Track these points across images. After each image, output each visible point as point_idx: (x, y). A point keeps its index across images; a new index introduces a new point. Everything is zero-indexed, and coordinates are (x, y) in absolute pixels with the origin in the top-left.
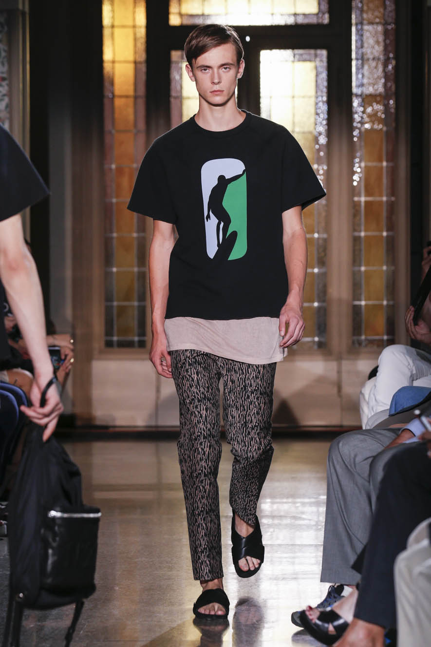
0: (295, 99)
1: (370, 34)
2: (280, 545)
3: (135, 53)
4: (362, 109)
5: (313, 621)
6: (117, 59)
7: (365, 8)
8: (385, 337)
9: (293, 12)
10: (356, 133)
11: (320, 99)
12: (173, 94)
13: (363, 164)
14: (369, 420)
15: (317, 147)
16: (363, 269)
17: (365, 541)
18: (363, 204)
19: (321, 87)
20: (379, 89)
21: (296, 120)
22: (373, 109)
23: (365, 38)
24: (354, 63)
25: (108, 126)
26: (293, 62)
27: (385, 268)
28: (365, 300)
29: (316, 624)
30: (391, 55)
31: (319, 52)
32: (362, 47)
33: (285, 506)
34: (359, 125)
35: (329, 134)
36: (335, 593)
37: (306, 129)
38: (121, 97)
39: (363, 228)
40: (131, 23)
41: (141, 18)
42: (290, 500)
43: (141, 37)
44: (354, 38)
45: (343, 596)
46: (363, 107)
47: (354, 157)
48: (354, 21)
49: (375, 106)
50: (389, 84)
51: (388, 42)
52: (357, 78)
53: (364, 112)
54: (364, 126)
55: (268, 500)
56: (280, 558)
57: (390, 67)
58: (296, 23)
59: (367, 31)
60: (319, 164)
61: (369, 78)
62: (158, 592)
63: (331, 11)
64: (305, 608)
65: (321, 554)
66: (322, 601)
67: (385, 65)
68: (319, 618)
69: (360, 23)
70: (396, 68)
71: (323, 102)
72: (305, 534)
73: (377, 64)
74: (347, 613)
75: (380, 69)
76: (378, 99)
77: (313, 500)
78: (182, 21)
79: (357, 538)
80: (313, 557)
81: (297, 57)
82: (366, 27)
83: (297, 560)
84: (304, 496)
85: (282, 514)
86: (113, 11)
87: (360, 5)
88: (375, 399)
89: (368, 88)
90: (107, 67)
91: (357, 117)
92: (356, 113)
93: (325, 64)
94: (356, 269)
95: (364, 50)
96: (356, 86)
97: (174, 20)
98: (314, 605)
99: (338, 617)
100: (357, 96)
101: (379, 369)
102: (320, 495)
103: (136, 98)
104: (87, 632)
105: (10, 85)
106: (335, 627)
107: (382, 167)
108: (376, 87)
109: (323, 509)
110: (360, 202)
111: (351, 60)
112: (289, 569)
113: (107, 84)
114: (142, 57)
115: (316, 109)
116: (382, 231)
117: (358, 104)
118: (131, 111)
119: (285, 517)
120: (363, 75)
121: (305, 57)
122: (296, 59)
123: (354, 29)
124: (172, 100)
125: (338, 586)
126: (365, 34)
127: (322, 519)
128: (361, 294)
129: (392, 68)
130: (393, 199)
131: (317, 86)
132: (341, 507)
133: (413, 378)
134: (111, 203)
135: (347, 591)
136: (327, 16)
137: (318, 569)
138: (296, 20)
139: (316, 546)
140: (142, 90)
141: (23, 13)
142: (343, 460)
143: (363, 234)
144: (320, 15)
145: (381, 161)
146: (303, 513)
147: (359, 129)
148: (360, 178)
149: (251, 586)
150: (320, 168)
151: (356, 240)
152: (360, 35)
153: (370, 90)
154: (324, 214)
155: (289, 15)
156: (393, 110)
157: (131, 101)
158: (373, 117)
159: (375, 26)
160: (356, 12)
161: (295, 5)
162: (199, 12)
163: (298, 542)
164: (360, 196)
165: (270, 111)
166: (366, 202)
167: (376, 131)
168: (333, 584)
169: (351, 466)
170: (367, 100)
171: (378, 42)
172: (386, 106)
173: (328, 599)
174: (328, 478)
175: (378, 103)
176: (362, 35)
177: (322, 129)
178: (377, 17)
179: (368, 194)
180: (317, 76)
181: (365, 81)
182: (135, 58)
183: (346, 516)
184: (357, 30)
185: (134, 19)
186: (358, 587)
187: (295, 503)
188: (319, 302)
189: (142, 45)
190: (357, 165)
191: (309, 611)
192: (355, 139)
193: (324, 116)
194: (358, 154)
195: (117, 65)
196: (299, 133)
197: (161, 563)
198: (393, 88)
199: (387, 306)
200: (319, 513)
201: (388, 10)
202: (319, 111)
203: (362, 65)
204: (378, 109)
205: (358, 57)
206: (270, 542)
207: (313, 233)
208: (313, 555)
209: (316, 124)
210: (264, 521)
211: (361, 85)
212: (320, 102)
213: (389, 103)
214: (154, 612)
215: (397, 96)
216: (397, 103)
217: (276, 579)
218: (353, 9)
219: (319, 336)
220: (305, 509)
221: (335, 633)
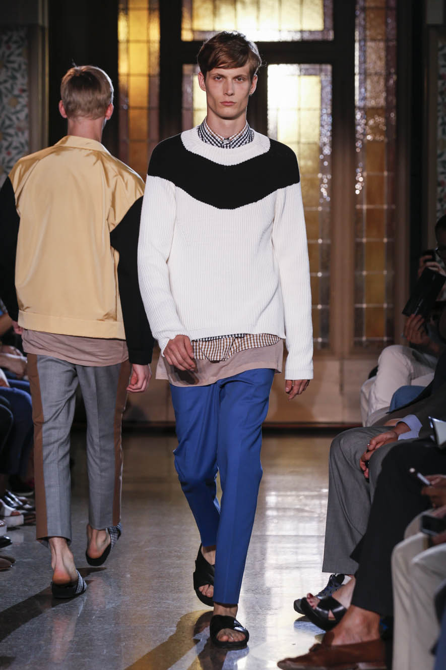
0: (301, 111)
1: (373, 50)
2: (284, 536)
3: (149, 66)
4: (363, 121)
5: (314, 608)
6: (132, 72)
7: (368, 25)
8: (385, 339)
9: (299, 28)
10: (359, 144)
11: (325, 111)
12: (185, 105)
13: (365, 174)
15: (321, 157)
16: (365, 273)
18: (365, 212)
19: (326, 100)
20: (381, 102)
21: (302, 131)
22: (375, 123)
23: (368, 54)
24: (357, 78)
25: (123, 136)
26: (300, 76)
27: (385, 272)
28: (367, 303)
29: (316, 610)
30: (393, 70)
31: (324, 67)
32: (365, 62)
33: (290, 499)
34: (361, 137)
35: (333, 144)
37: (311, 140)
38: (135, 108)
40: (144, 38)
41: (155, 33)
42: (294, 493)
43: (155, 52)
44: (357, 53)
46: (366, 119)
47: (357, 167)
48: (357, 38)
49: (376, 118)
50: (390, 98)
51: (389, 57)
52: (360, 93)
53: (366, 124)
54: (366, 137)
55: (273, 493)
56: (283, 548)
57: (391, 82)
58: (302, 39)
59: (370, 47)
60: (323, 174)
61: (371, 92)
62: (167, 580)
63: (335, 29)
64: (306, 596)
65: (323, 545)
66: (324, 589)
67: (387, 80)
68: (319, 606)
69: (364, 40)
70: (397, 83)
71: (328, 114)
72: (308, 525)
73: (379, 79)
74: (345, 600)
75: (382, 83)
76: (380, 112)
77: (316, 493)
78: (194, 37)
79: (357, 530)
80: (315, 548)
81: (303, 71)
82: (369, 44)
83: (300, 551)
84: (307, 489)
85: (287, 506)
86: (128, 26)
87: (363, 23)
88: (375, 397)
89: (370, 102)
90: (122, 79)
91: (359, 128)
92: (359, 125)
93: (329, 78)
94: (358, 273)
95: (367, 65)
96: (359, 99)
97: (187, 36)
98: (315, 593)
99: (338, 605)
100: (360, 109)
101: (378, 369)
102: (321, 488)
103: (149, 109)
104: (99, 617)
105: (30, 97)
106: (334, 614)
107: (382, 177)
108: (377, 100)
109: (325, 502)
110: (361, 210)
111: (354, 74)
112: (291, 558)
113: (122, 96)
114: (156, 70)
115: (321, 121)
116: (383, 238)
117: (361, 116)
118: (144, 122)
119: (289, 509)
120: (366, 89)
121: (311, 71)
122: (302, 73)
123: (357, 46)
124: (184, 112)
125: (338, 576)
126: (367, 50)
127: (325, 511)
128: (362, 297)
129: (394, 82)
130: (394, 207)
131: (322, 99)
132: (342, 502)
133: (411, 377)
135: (347, 579)
136: (332, 33)
137: (319, 559)
138: (302, 36)
139: (319, 537)
140: (155, 103)
141: (43, 29)
142: (344, 456)
143: (364, 240)
144: (325, 32)
145: (382, 170)
146: (306, 505)
147: (362, 140)
148: (362, 187)
149: (256, 575)
150: (325, 176)
151: (358, 246)
152: (363, 51)
153: (372, 103)
154: (328, 221)
155: (296, 32)
156: (394, 123)
157: (145, 112)
158: (375, 129)
159: (378, 43)
160: (359, 29)
161: (301, 21)
162: (210, 28)
163: (301, 533)
164: (362, 204)
165: (277, 124)
166: (368, 210)
167: (378, 141)
168: (334, 574)
169: (351, 462)
170: (369, 112)
171: (380, 58)
172: (388, 119)
173: (330, 588)
174: (330, 473)
175: (379, 115)
176: (365, 51)
177: (326, 140)
178: (379, 34)
179: (370, 202)
180: (322, 89)
181: (368, 95)
182: (149, 71)
184: (360, 47)
185: (148, 35)
187: (298, 496)
188: (322, 304)
189: (155, 59)
190: (359, 174)
191: (309, 598)
192: (358, 150)
193: (328, 128)
194: (361, 164)
195: (132, 79)
196: (304, 144)
197: (171, 552)
198: (394, 101)
199: (388, 309)
200: (321, 506)
201: (390, 27)
202: (324, 123)
203: (365, 79)
204: (380, 121)
205: (361, 72)
206: (274, 533)
207: (318, 239)
208: (316, 545)
209: (320, 135)
210: (270, 513)
211: (364, 99)
212: (324, 114)
213: (390, 116)
214: (163, 599)
215: (398, 109)
216: (398, 115)
217: (280, 568)
218: (356, 26)
219: (322, 337)
220: (308, 502)
221: (334, 619)
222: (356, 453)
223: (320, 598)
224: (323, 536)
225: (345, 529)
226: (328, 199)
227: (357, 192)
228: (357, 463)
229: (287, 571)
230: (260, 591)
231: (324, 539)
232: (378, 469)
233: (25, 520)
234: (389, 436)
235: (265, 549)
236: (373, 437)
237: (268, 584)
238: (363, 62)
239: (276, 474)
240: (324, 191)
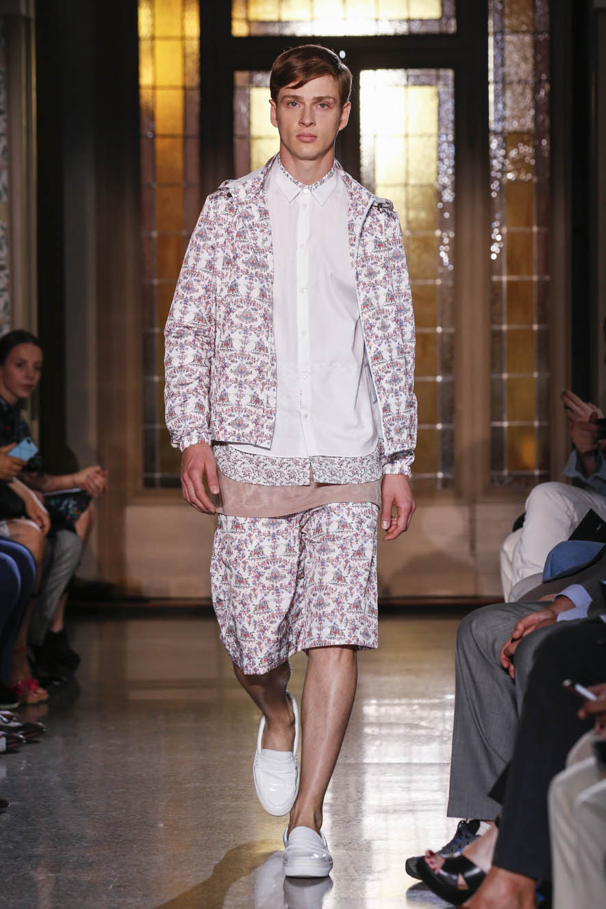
0: (410, 139)
1: (515, 47)
2: (390, 764)
3: (185, 74)
4: (502, 152)
5: (436, 872)
6: (159, 83)
7: (507, 10)
8: (537, 473)
9: (405, 15)
10: (495, 186)
11: (444, 138)
12: (238, 132)
13: (505, 230)
14: (513, 589)
15: (440, 205)
16: (505, 376)
17: (508, 758)
18: (505, 286)
19: (446, 122)
20: (527, 124)
21: (411, 168)
22: (519, 153)
23: (507, 52)
24: (491, 88)
25: (147, 178)
26: (406, 86)
27: (536, 375)
28: (509, 420)
29: (439, 876)
30: (544, 77)
31: (442, 72)
32: (503, 65)
33: (397, 710)
34: (499, 175)
35: (457, 187)
36: (467, 832)
37: (425, 181)
38: (164, 136)
39: (505, 318)
40: (177, 33)
41: (192, 26)
42: (404, 701)
43: (193, 53)
44: (491, 52)
45: (478, 836)
46: (505, 149)
47: (492, 220)
48: (491, 29)
49: (521, 148)
50: (541, 117)
51: (539, 58)
52: (496, 110)
53: (505, 157)
54: (506, 176)
55: (374, 701)
56: (389, 782)
57: (542, 93)
58: (410, 32)
59: (510, 42)
60: (442, 230)
61: (513, 109)
62: (218, 831)
63: (459, 16)
64: (423, 854)
65: (448, 776)
66: (449, 842)
67: (536, 91)
68: (444, 868)
69: (501, 32)
70: (551, 95)
71: (448, 142)
72: (425, 748)
73: (524, 89)
74: (483, 860)
75: (529, 95)
76: (526, 138)
77: (436, 701)
78: (250, 30)
79: (498, 755)
80: (436, 781)
81: (412, 79)
82: (508, 38)
83: (414, 786)
84: (423, 695)
85: (393, 720)
86: (153, 16)
87: (499, 6)
88: (522, 560)
89: (511, 123)
90: (145, 94)
91: (496, 163)
92: (495, 157)
93: (451, 89)
94: (496, 376)
95: (506, 70)
96: (495, 120)
97: (239, 29)
98: (437, 846)
99: (471, 865)
100: (496, 133)
101: (526, 517)
102: (445, 693)
103: (185, 137)
104: (118, 887)
105: (8, 121)
106: (467, 880)
107: (531, 234)
108: (522, 121)
109: (450, 714)
110: (500, 283)
111: (487, 83)
112: (401, 797)
113: (145, 119)
114: (195, 80)
115: (439, 152)
116: (532, 324)
117: (498, 145)
118: (178, 156)
119: (397, 724)
120: (504, 105)
121: (423, 79)
122: (410, 82)
123: (491, 40)
124: (237, 141)
125: (471, 822)
126: (506, 46)
127: (449, 726)
128: (502, 412)
129: (545, 94)
130: (547, 278)
131: (440, 120)
132: (475, 712)
134: (152, 286)
135: (484, 828)
136: (453, 22)
137: (443, 797)
138: (409, 28)
139: (441, 765)
140: (194, 127)
141: (27, 20)
142: (477, 645)
143: (505, 327)
144: (444, 21)
145: (529, 225)
146: (422, 719)
147: (500, 180)
148: (501, 249)
149: (349, 822)
150: (445, 234)
151: (496, 336)
152: (500, 48)
153: (514, 125)
154: (450, 300)
155: (401, 21)
156: (546, 154)
157: (178, 143)
158: (519, 164)
159: (521, 37)
160: (494, 16)
161: (408, 6)
162: (274, 17)
163: (415, 761)
164: (500, 274)
165: (374, 156)
166: (509, 283)
167: (523, 182)
168: (465, 820)
169: (488, 654)
170: (510, 139)
171: (525, 59)
172: (538, 148)
173: (458, 840)
175: (525, 143)
176: (503, 49)
177: (446, 180)
178: (523, 23)
179: (511, 271)
180: (440, 105)
181: (508, 113)
182: (185, 82)
183: (482, 726)
184: (496, 42)
185: (183, 28)
186: (497, 823)
187: (410, 705)
188: (443, 423)
189: (193, 64)
190: (496, 231)
191: (428, 858)
192: (494, 195)
193: (449, 162)
194: (498, 216)
195: (159, 93)
196: (414, 186)
197: (222, 790)
198: (547, 123)
199: (540, 428)
200: (444, 720)
201: (540, 12)
202: (443, 155)
203: (504, 90)
204: (526, 152)
205: (497, 80)
206: (375, 761)
207: (435, 326)
208: (437, 777)
209: (439, 174)
210: (368, 730)
211: (502, 119)
212: (444, 142)
213: (541, 144)
214: (211, 859)
215: (552, 134)
216: (552, 143)
217: (384, 811)
218: (489, 11)
219: (443, 471)
220: (425, 713)
221: (466, 888)
222: (494, 641)
223: (445, 856)
224: (448, 764)
225: (480, 752)
226: (451, 267)
227: (494, 257)
228: (497, 655)
229: (395, 816)
230: (356, 846)
231: (449, 769)
232: (528, 664)
233: (7, 744)
234: (542, 616)
235: (363, 784)
236: (520, 619)
237: (367, 835)
238: (501, 64)
239: (377, 673)
240: (443, 254)
